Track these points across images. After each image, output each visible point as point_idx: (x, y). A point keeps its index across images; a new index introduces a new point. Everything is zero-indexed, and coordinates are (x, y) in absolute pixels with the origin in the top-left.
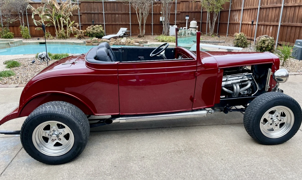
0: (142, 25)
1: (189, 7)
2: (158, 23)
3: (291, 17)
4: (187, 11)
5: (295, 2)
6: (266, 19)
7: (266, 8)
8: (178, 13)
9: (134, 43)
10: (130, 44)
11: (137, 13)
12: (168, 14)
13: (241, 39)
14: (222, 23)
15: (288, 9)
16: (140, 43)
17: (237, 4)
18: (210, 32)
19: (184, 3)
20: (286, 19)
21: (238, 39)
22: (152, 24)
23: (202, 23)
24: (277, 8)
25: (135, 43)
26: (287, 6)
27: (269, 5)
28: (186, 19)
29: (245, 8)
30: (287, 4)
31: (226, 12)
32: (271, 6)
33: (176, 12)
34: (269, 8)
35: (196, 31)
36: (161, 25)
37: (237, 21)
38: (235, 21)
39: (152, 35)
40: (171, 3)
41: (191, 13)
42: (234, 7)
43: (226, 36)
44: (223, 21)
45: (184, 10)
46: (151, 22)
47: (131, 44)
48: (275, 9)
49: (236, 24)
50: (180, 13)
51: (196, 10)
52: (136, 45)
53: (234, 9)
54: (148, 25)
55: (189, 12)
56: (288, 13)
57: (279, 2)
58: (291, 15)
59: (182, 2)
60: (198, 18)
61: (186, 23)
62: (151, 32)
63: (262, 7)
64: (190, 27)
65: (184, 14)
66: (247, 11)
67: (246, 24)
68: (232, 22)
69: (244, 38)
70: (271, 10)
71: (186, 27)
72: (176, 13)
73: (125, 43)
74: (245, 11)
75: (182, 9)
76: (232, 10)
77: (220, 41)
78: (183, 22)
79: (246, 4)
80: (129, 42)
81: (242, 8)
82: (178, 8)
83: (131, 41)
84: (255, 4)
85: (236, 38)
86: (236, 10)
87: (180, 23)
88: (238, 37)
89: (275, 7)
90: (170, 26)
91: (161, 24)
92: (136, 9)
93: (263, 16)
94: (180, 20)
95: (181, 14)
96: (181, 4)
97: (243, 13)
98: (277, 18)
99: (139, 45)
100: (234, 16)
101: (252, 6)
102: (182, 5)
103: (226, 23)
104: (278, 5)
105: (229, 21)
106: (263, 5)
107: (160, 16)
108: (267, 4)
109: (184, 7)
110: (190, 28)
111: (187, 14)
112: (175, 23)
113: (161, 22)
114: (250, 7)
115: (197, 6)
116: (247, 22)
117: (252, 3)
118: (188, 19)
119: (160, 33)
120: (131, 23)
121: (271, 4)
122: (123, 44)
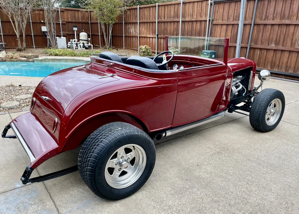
0: (21, 36)
1: (75, 17)
2: (40, 34)
3: (190, 31)
4: (74, 21)
5: (192, 17)
6: (165, 32)
7: (164, 22)
8: (63, 23)
9: (18, 58)
10: (12, 59)
11: (11, 21)
12: (54, 23)
13: (147, 52)
14: (115, 36)
15: (186, 24)
16: (27, 58)
17: (131, 18)
18: (106, 45)
19: (69, 12)
20: (185, 33)
21: (144, 52)
22: (33, 34)
23: (92, 35)
24: (175, 23)
25: (21, 58)
26: (184, 21)
27: (166, 20)
28: (74, 30)
29: (141, 21)
30: (184, 19)
31: (119, 24)
32: (169, 20)
33: (61, 21)
34: (167, 22)
35: (88, 44)
36: (43, 36)
37: (133, 34)
38: (131, 34)
39: (33, 48)
40: (55, 11)
41: (78, 24)
42: (127, 20)
43: (123, 49)
44: (117, 34)
45: (70, 20)
46: (30, 33)
47: (15, 60)
48: (173, 24)
49: (133, 37)
50: (65, 23)
51: (83, 21)
52: (22, 60)
53: (128, 22)
54: (28, 36)
55: (75, 23)
56: (186, 27)
57: (176, 17)
58: (189, 29)
59: (66, 11)
60: (86, 30)
61: (75, 34)
62: (31, 45)
63: (160, 21)
64: (80, 39)
65: (70, 24)
66: (143, 25)
67: (144, 37)
68: (127, 35)
69: (150, 51)
70: (169, 24)
71: (75, 39)
72: (61, 23)
73: (4, 58)
74: (141, 24)
75: (68, 19)
76: (126, 22)
77: (122, 54)
78: (70, 33)
79: (141, 17)
80: (10, 57)
81: (138, 22)
82: (63, 18)
83: (13, 55)
84: (151, 18)
85: (142, 50)
86: (130, 23)
87: (67, 34)
88: (144, 50)
89: (173, 22)
90: (58, 38)
91: (44, 34)
92: (9, 15)
93: (162, 30)
94: (67, 31)
95: (67, 24)
96: (65, 13)
97: (140, 26)
98: (176, 31)
99: (27, 60)
100: (129, 29)
101: (148, 19)
102: (67, 14)
103: (120, 36)
104: (176, 20)
105: (125, 34)
106: (160, 19)
107: (41, 25)
108: (164, 19)
109: (69, 16)
110: (80, 41)
111: (74, 25)
112: (61, 34)
113: (44, 32)
114: (146, 21)
115: (84, 16)
116: (145, 35)
117: (148, 17)
118: (76, 31)
119: (43, 45)
120: (3, 33)
121: (168, 18)
122: (3, 59)
